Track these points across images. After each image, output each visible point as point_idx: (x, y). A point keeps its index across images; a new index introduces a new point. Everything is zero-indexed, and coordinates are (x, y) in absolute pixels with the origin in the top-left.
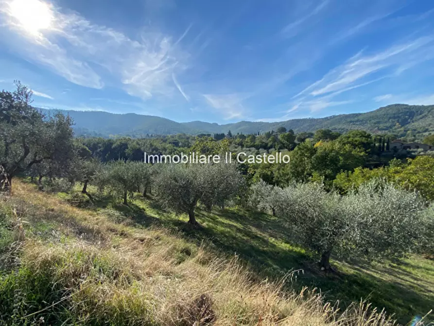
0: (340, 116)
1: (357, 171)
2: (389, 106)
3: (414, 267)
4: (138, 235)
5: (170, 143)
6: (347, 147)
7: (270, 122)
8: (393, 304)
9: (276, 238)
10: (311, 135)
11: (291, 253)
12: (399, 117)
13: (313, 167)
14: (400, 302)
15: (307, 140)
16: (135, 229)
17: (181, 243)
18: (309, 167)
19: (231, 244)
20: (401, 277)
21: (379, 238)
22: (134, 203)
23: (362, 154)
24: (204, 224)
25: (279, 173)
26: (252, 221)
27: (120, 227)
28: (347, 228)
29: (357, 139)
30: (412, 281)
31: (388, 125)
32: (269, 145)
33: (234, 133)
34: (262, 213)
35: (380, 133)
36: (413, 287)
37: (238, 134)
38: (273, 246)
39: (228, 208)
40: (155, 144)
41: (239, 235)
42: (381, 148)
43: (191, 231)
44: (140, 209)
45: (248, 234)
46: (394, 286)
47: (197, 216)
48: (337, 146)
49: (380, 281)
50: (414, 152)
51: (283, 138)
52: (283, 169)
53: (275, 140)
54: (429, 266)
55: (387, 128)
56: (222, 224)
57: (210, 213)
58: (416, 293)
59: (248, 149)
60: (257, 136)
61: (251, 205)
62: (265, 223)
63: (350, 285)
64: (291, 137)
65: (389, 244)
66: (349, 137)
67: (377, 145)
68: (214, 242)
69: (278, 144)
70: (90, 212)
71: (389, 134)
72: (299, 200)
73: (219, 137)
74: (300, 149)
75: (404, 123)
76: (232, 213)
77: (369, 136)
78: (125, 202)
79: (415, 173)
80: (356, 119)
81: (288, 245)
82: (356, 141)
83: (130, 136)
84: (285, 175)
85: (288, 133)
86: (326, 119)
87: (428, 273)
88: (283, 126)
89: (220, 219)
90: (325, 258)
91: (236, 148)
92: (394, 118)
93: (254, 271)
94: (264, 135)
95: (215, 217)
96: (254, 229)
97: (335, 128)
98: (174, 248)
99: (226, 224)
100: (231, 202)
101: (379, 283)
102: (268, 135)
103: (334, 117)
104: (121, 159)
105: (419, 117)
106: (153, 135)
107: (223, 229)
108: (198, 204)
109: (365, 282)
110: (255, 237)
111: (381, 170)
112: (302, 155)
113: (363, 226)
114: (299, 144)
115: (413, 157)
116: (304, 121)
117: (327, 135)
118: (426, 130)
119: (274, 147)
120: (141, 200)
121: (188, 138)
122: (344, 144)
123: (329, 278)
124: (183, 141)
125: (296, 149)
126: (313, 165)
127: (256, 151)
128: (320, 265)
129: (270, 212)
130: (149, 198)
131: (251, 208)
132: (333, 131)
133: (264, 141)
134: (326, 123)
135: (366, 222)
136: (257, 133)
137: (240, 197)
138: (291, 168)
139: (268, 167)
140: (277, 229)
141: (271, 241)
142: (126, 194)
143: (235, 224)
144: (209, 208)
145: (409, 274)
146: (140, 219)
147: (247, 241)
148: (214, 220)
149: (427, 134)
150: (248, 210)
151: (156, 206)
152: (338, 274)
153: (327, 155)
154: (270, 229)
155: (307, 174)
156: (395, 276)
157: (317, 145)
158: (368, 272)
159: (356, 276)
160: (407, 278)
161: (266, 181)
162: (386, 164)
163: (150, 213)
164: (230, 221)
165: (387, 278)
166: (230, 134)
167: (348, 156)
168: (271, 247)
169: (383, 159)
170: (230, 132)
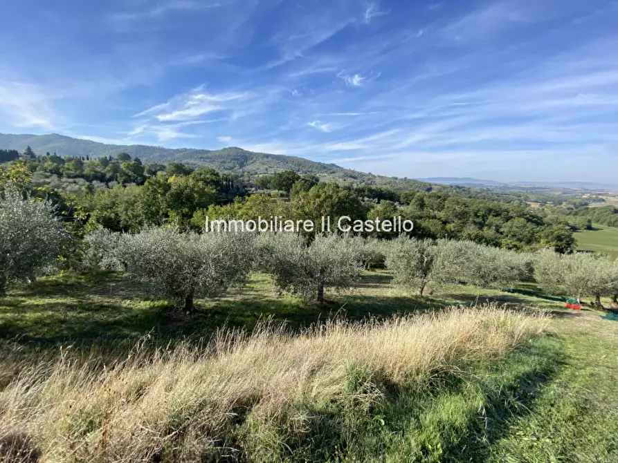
0: (191, 149)
1: (211, 208)
2: (230, 148)
3: (255, 282)
6: (200, 183)
7: (105, 143)
8: (244, 317)
9: (131, 299)
10: (162, 168)
11: (153, 310)
12: (238, 160)
13: (169, 206)
14: (249, 313)
15: (159, 173)
18: (164, 205)
19: (57, 333)
20: (248, 293)
21: (229, 267)
23: (214, 191)
25: (127, 214)
26: (92, 287)
28: (204, 266)
29: (208, 176)
30: (254, 293)
31: (231, 165)
32: (108, 177)
33: (39, 152)
34: (109, 272)
35: (226, 172)
36: (255, 298)
37: (48, 154)
38: (129, 310)
39: (44, 278)
41: (70, 314)
42: (227, 186)
45: (87, 308)
46: (245, 303)
48: (191, 182)
49: (234, 302)
50: (250, 191)
51: (127, 167)
52: (132, 210)
53: (116, 169)
54: (264, 278)
55: (231, 168)
56: (36, 308)
57: (5, 296)
58: (257, 302)
59: (71, 180)
60: (86, 161)
61: (88, 265)
62: (114, 284)
63: (213, 316)
64: (138, 168)
65: (237, 271)
66: (201, 174)
67: (224, 183)
68: (21, 342)
69: (121, 176)
71: (233, 174)
72: (153, 247)
74: (151, 184)
75: (242, 165)
76: (52, 286)
77: (217, 175)
79: (251, 208)
80: (205, 156)
81: (148, 302)
82: (208, 178)
84: (136, 217)
85: (134, 162)
86: (178, 151)
87: (264, 284)
88: (127, 152)
89: (30, 302)
90: (189, 301)
91: (47, 177)
92: (235, 159)
94: (97, 162)
95: (17, 301)
96: (97, 299)
97: (188, 162)
99: (43, 305)
100: (49, 268)
101: (233, 306)
102: (105, 162)
103: (185, 150)
105: (251, 161)
107: (37, 315)
109: (223, 309)
110: (102, 308)
111: (228, 207)
112: (155, 191)
114: (149, 178)
115: (249, 195)
116: (152, 149)
117: (180, 170)
118: (256, 173)
119: (116, 180)
122: (198, 181)
123: (195, 319)
125: (146, 183)
126: (167, 203)
127: (87, 183)
128: (185, 310)
129: (120, 268)
131: (90, 269)
132: (186, 166)
133: (98, 170)
134: (177, 155)
135: (219, 256)
136: (85, 157)
137: (64, 257)
138: (142, 208)
139: (111, 208)
140: (133, 287)
141: (125, 305)
143: (60, 301)
145: (252, 289)
147: (86, 319)
148: (15, 306)
149: (257, 176)
150: (83, 274)
152: (202, 311)
153: (182, 192)
154: (122, 290)
155: (163, 214)
156: (244, 294)
157: (171, 180)
158: (226, 299)
159: (216, 307)
160: (252, 293)
161: (108, 228)
162: (232, 201)
164: (51, 298)
165: (239, 298)
166: (29, 152)
167: (202, 193)
168: (126, 312)
169: (230, 197)
170: (29, 149)
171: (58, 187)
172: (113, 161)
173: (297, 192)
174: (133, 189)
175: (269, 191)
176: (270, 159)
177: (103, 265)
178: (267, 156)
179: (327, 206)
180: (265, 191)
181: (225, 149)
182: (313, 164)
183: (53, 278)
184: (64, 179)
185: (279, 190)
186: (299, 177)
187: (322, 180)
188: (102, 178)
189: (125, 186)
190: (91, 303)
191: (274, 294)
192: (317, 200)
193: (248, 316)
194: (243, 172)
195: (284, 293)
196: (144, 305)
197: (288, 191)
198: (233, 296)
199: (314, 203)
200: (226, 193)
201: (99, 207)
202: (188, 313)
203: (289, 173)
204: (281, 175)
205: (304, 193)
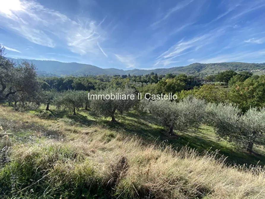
0: (175, 67)
1: (182, 91)
2: (194, 64)
4: (84, 131)
5: (98, 80)
6: (178, 81)
7: (148, 70)
8: (196, 145)
9: (151, 123)
10: (164, 76)
11: (158, 129)
12: (197, 68)
13: (166, 91)
14: (199, 144)
15: (163, 78)
16: (82, 128)
17: (108, 132)
19: (132, 129)
20: (198, 134)
22: (80, 113)
23: (184, 84)
24: (120, 121)
26: (141, 117)
27: (73, 128)
29: (182, 78)
30: (202, 135)
31: (193, 72)
32: (147, 81)
33: (131, 75)
34: (145, 113)
35: (190, 75)
36: (203, 137)
37: (133, 75)
39: (130, 112)
40: (89, 80)
41: (136, 124)
42: (190, 82)
43: (113, 125)
44: (84, 116)
45: (140, 123)
46: (196, 138)
47: (116, 117)
48: (174, 81)
49: (191, 136)
50: (202, 83)
51: (153, 77)
52: (153, 92)
53: (150, 78)
54: (208, 128)
55: (193, 73)
56: (128, 120)
57: (122, 115)
59: (138, 83)
61: (140, 109)
62: (147, 117)
63: (181, 140)
64: (156, 77)
65: (194, 122)
66: (179, 77)
67: (189, 80)
68: (125, 129)
69: (151, 80)
70: (53, 121)
71: (194, 76)
72: (161, 106)
73: (125, 77)
74: (160, 83)
75: (199, 71)
76: (132, 114)
77: (186, 77)
78: (75, 114)
79: (202, 92)
80: (182, 69)
81: (157, 126)
82: (182, 79)
83: (74, 76)
85: (155, 75)
86: (170, 69)
87: (207, 131)
88: (153, 72)
90: (171, 130)
91: (133, 82)
92: (195, 69)
93: (143, 140)
94: (145, 76)
95: (125, 117)
96: (142, 121)
97: (174, 73)
98: (105, 135)
99: (130, 119)
100: (132, 109)
101: (191, 137)
102: (147, 76)
103: (173, 68)
104: (70, 89)
105: (204, 68)
106: (88, 75)
107: (129, 122)
108: (116, 111)
109: (186, 137)
110: (143, 124)
111: (190, 91)
112: (161, 85)
113: (185, 115)
114: (160, 80)
115: (202, 85)
116: (162, 69)
117: (171, 76)
118: (207, 74)
119: (149, 82)
120: (84, 111)
121: (108, 77)
122: (177, 80)
123: (173, 138)
124: (106, 78)
125: (158, 82)
127: (142, 84)
128: (169, 133)
129: (149, 112)
130: (88, 110)
131: (141, 111)
132: (173, 74)
133: (145, 79)
134: (170, 70)
136: (142, 75)
137: (135, 106)
138: (157, 91)
140: (152, 119)
141: (150, 125)
142: (74, 109)
143: (134, 119)
144: (121, 113)
145: (201, 132)
146: (85, 122)
149: (207, 75)
150: (139, 112)
151: (93, 114)
152: (176, 136)
153: (171, 85)
154: (149, 120)
156: (196, 134)
157: (167, 81)
158: (187, 133)
160: (201, 134)
162: (193, 88)
163: (90, 118)
164: (132, 118)
165: (193, 135)
166: (129, 75)
167: (179, 85)
168: (150, 128)
169: (191, 86)
170: (129, 74)
171: (135, 85)
172: (149, 75)
173: (234, 82)
174: (154, 85)
175: (213, 83)
176: (216, 65)
177: (144, 110)
178: (214, 64)
179: (259, 91)
180: (212, 83)
181: (191, 64)
182: (247, 65)
183: (132, 112)
184: (136, 83)
185: (221, 81)
186: (236, 74)
187: (255, 74)
188: (146, 82)
189: (152, 84)
190: (141, 122)
191: (214, 138)
192: (251, 87)
193: (198, 145)
194: (199, 74)
195: (222, 139)
196: (155, 127)
197: (227, 82)
198: (191, 133)
199: (248, 89)
200: (190, 85)
201: (144, 91)
202: (171, 134)
203: (229, 72)
204: (222, 74)
205: (240, 83)
